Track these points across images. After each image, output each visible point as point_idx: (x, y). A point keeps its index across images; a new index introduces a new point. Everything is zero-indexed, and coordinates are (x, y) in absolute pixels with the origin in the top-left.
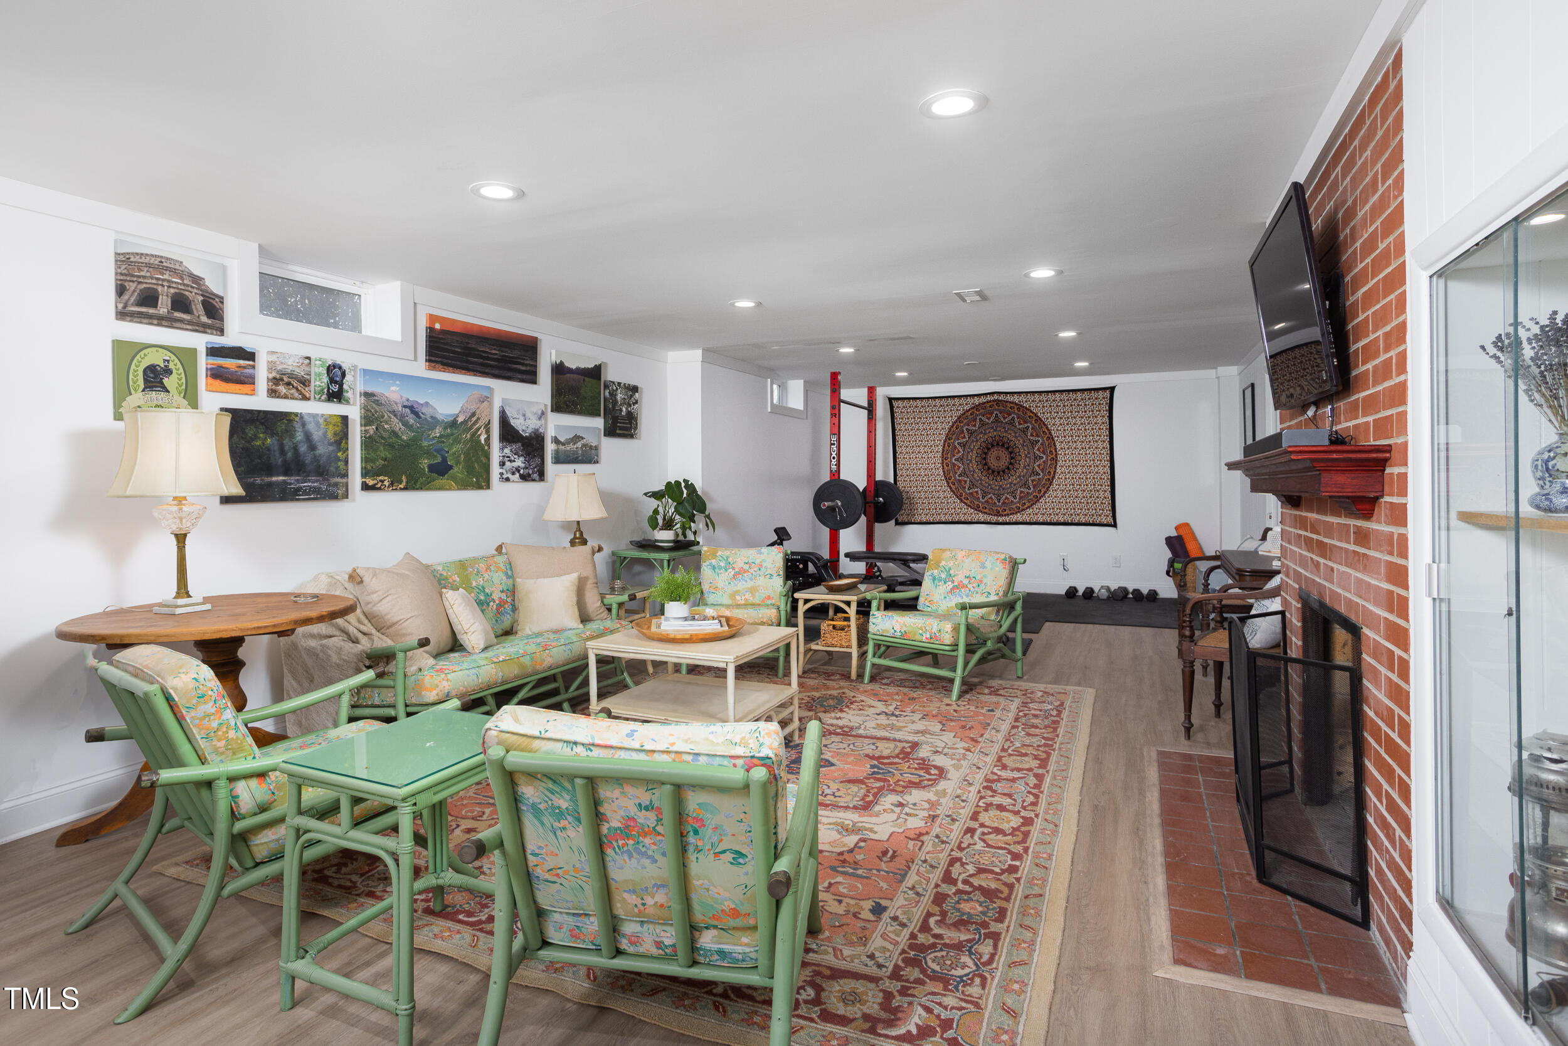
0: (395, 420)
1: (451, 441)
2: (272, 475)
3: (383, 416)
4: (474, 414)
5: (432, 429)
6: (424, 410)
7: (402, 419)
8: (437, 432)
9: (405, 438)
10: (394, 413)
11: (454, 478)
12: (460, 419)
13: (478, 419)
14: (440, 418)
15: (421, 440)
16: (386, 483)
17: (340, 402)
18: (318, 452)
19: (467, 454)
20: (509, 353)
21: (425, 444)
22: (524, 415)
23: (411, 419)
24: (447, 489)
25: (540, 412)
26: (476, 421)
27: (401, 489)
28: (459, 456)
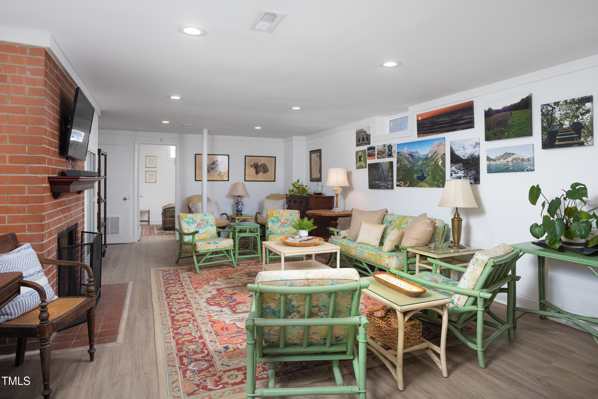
0: (405, 160)
1: (425, 166)
2: (376, 181)
3: (402, 160)
4: (435, 152)
5: (418, 162)
6: (415, 155)
7: (408, 159)
8: (420, 163)
9: (409, 167)
10: (405, 158)
11: (427, 182)
12: (429, 156)
13: (438, 154)
14: (421, 156)
15: (414, 167)
16: (403, 184)
17: (391, 157)
18: (384, 174)
19: (432, 171)
20: (454, 117)
21: (416, 168)
22: (464, 148)
23: (411, 159)
24: (424, 187)
25: (474, 144)
26: (437, 155)
27: (407, 186)
28: (429, 172)
